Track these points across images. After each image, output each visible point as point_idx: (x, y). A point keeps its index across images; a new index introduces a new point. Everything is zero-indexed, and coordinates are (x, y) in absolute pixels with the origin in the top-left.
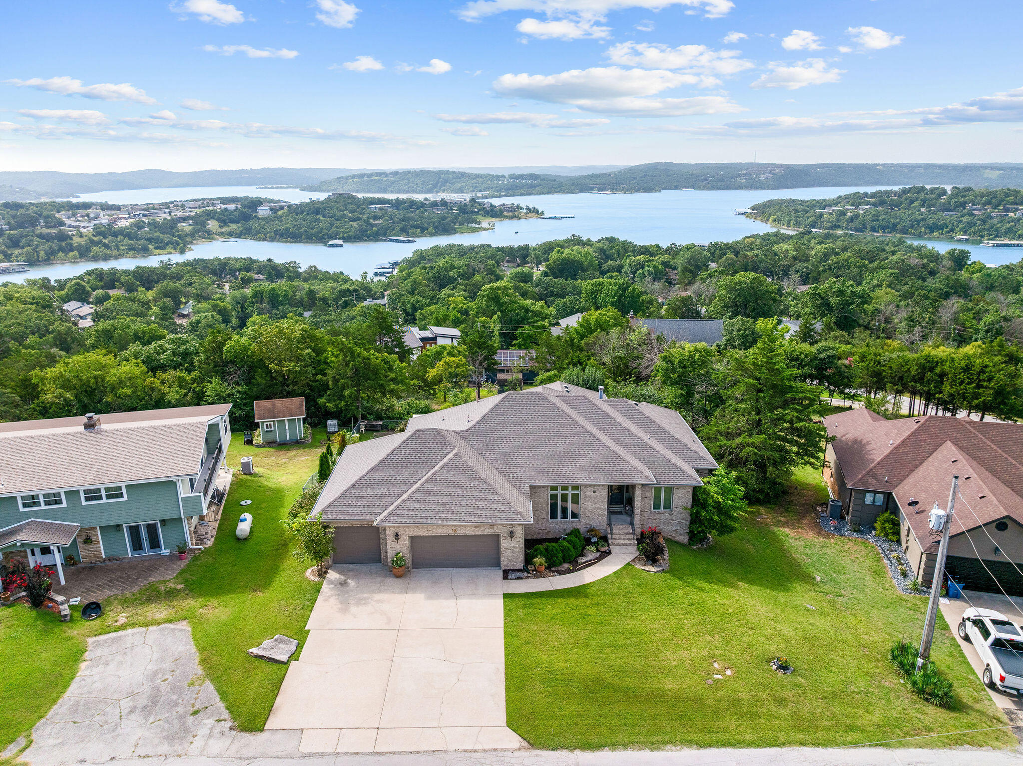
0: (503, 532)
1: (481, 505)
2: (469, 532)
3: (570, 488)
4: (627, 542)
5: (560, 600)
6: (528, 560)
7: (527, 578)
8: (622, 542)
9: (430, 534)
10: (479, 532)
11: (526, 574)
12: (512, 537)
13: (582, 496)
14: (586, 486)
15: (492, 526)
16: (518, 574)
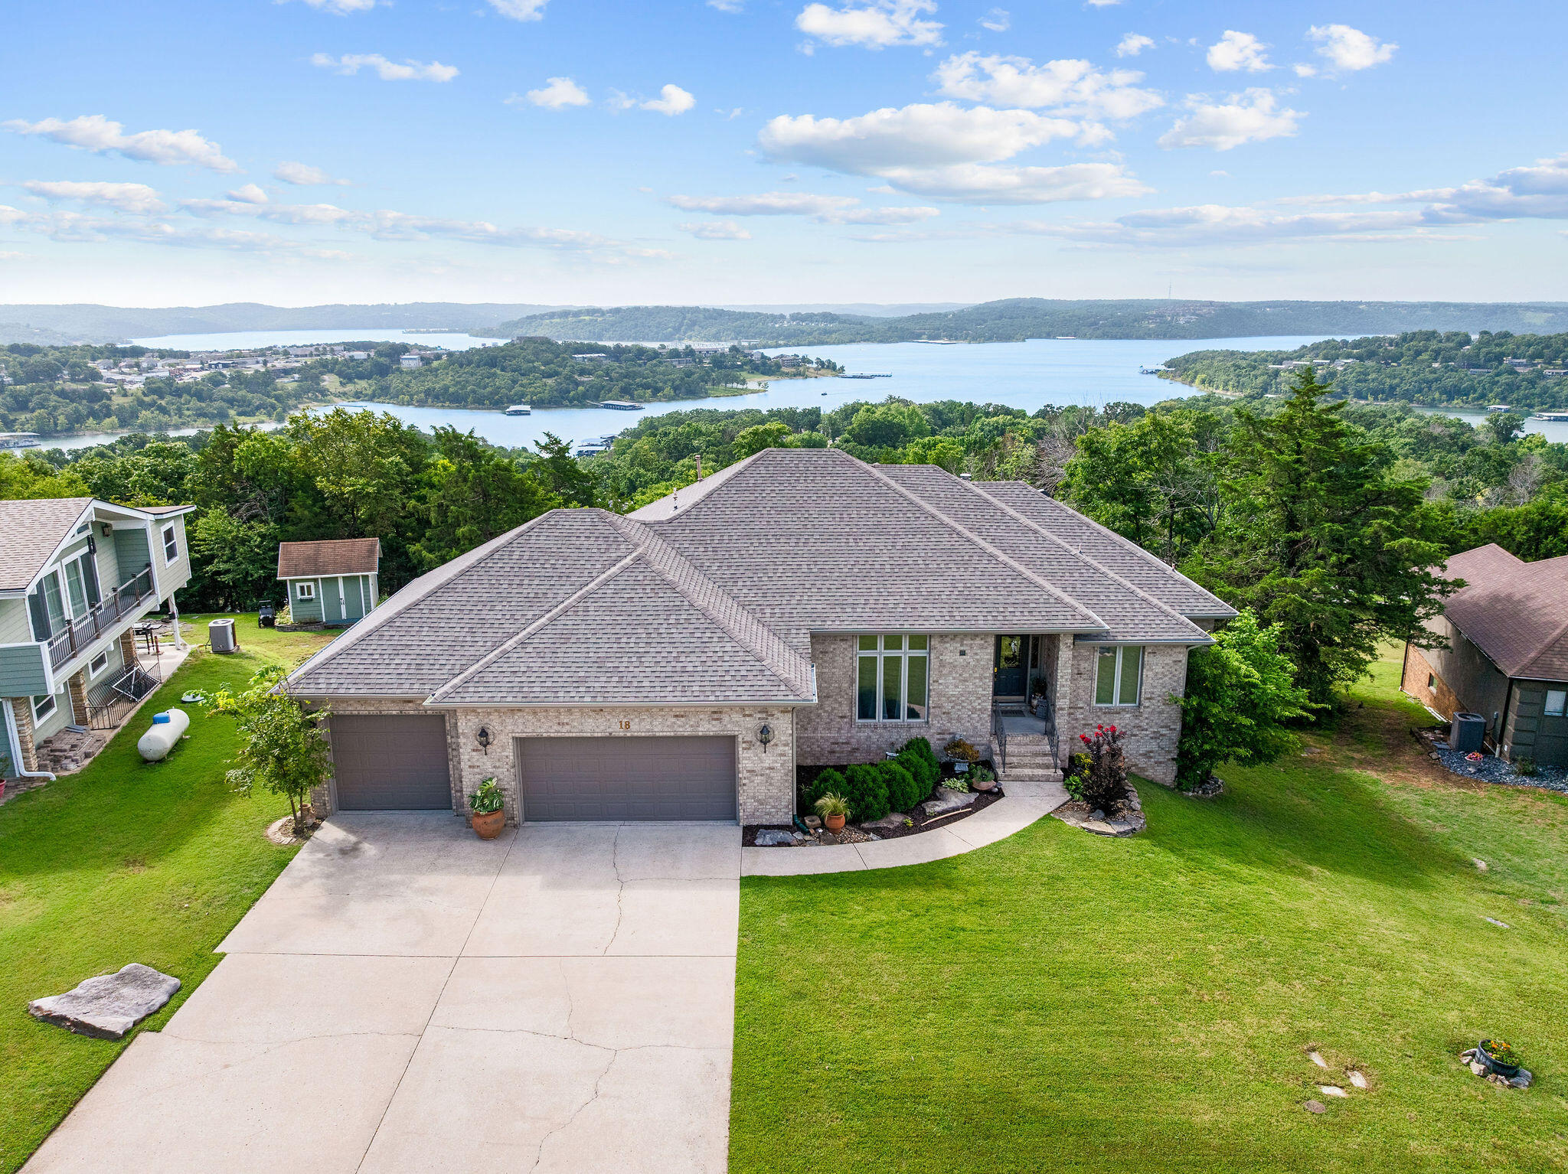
0: (743, 728)
1: (691, 662)
2: (660, 727)
3: (905, 643)
4: (1040, 772)
5: (884, 893)
6: (805, 806)
7: (802, 843)
8: (1027, 771)
9: (565, 732)
10: (684, 728)
11: (799, 836)
12: (765, 742)
13: (934, 663)
14: (943, 636)
15: (717, 713)
16: (781, 835)
